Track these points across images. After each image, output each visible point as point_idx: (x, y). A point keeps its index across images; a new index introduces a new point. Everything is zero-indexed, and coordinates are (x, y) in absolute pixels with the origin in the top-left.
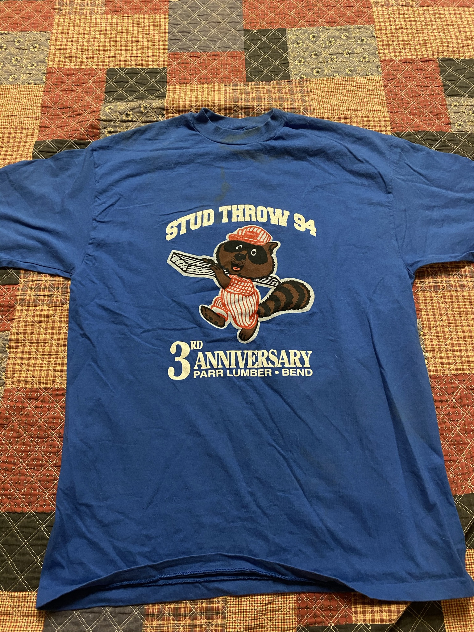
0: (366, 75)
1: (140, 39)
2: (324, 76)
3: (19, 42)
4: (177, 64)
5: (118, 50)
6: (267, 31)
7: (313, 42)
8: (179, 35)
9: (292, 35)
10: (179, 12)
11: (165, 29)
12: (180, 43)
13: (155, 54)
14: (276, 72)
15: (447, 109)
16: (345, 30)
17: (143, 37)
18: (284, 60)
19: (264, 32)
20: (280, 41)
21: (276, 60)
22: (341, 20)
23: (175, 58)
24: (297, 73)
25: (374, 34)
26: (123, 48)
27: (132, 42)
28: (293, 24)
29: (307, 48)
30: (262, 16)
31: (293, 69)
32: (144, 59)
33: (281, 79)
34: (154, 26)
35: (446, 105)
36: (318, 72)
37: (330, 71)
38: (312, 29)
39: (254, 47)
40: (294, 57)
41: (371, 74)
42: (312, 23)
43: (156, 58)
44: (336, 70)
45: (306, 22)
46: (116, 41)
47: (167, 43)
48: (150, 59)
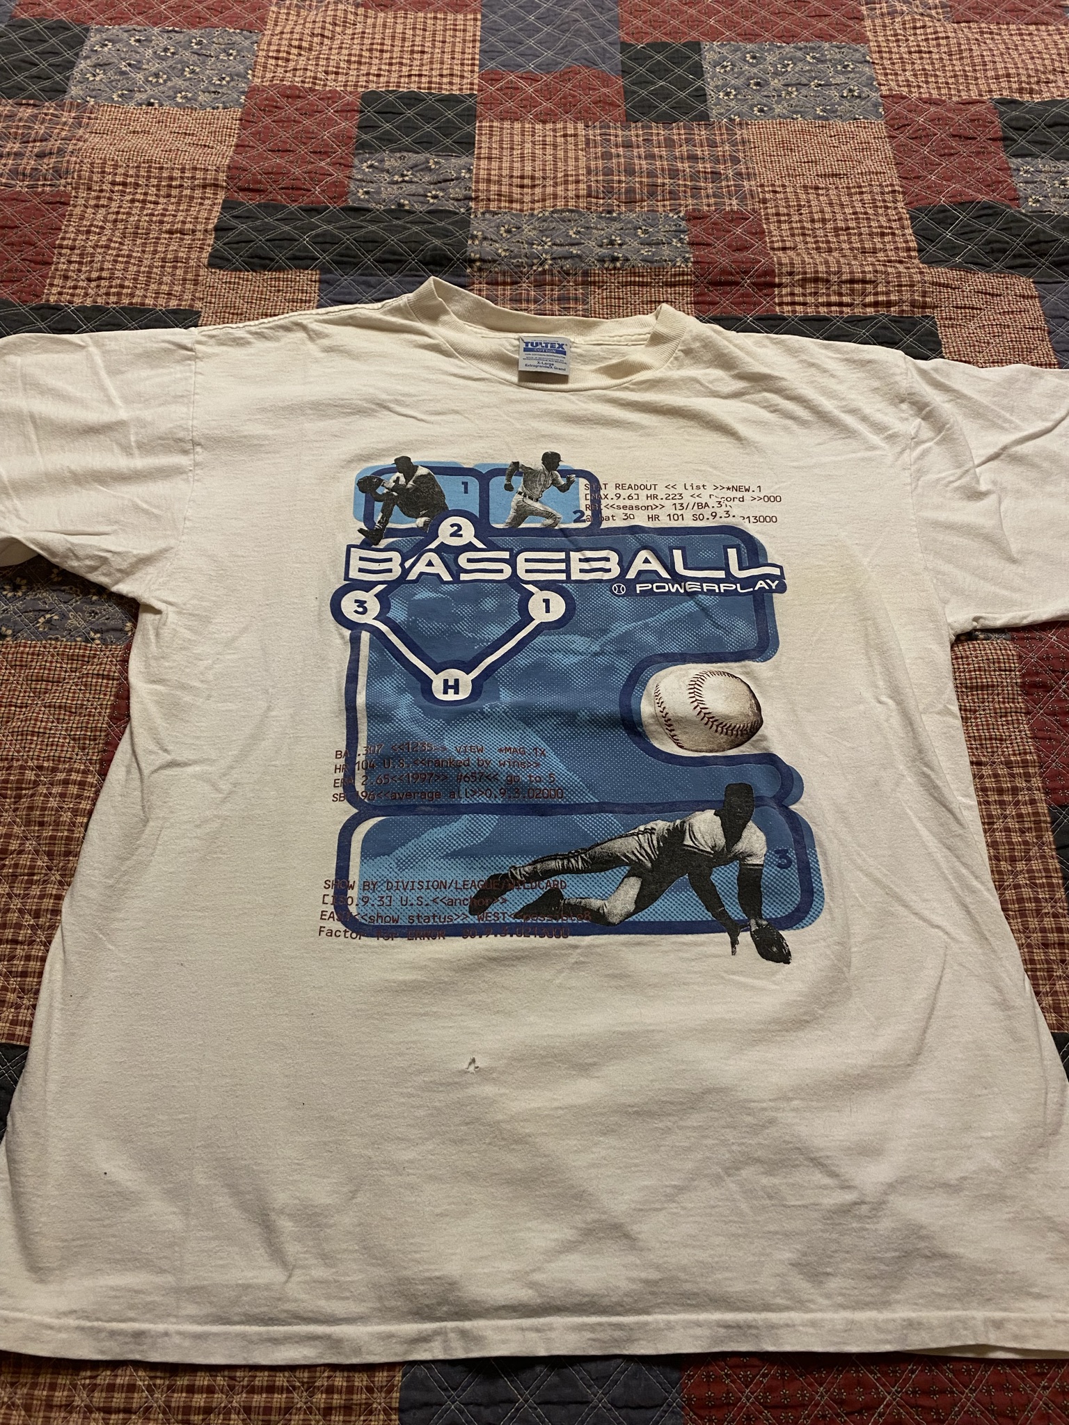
0: (855, 119)
1: (426, 50)
2: (773, 117)
3: (199, 43)
4: (497, 90)
5: (385, 64)
6: (665, 45)
7: (752, 65)
8: (501, 46)
9: (711, 52)
10: (501, 13)
11: (475, 35)
12: (503, 58)
13: (455, 72)
14: (683, 109)
15: (1011, 176)
16: (813, 49)
17: (434, 47)
18: (696, 90)
19: (658, 46)
20: (691, 62)
21: (683, 89)
22: (806, 33)
23: (492, 80)
24: (723, 111)
25: (868, 58)
26: (394, 61)
27: (412, 52)
28: (714, 35)
29: (742, 73)
30: (655, 23)
31: (715, 105)
32: (434, 79)
33: (692, 120)
34: (455, 30)
35: (1010, 168)
36: (761, 111)
37: (785, 111)
38: (750, 46)
39: (642, 70)
40: (716, 87)
41: (864, 118)
42: (750, 36)
43: (456, 80)
44: (798, 109)
45: (739, 35)
46: (382, 51)
47: (477, 57)
48: (445, 80)
